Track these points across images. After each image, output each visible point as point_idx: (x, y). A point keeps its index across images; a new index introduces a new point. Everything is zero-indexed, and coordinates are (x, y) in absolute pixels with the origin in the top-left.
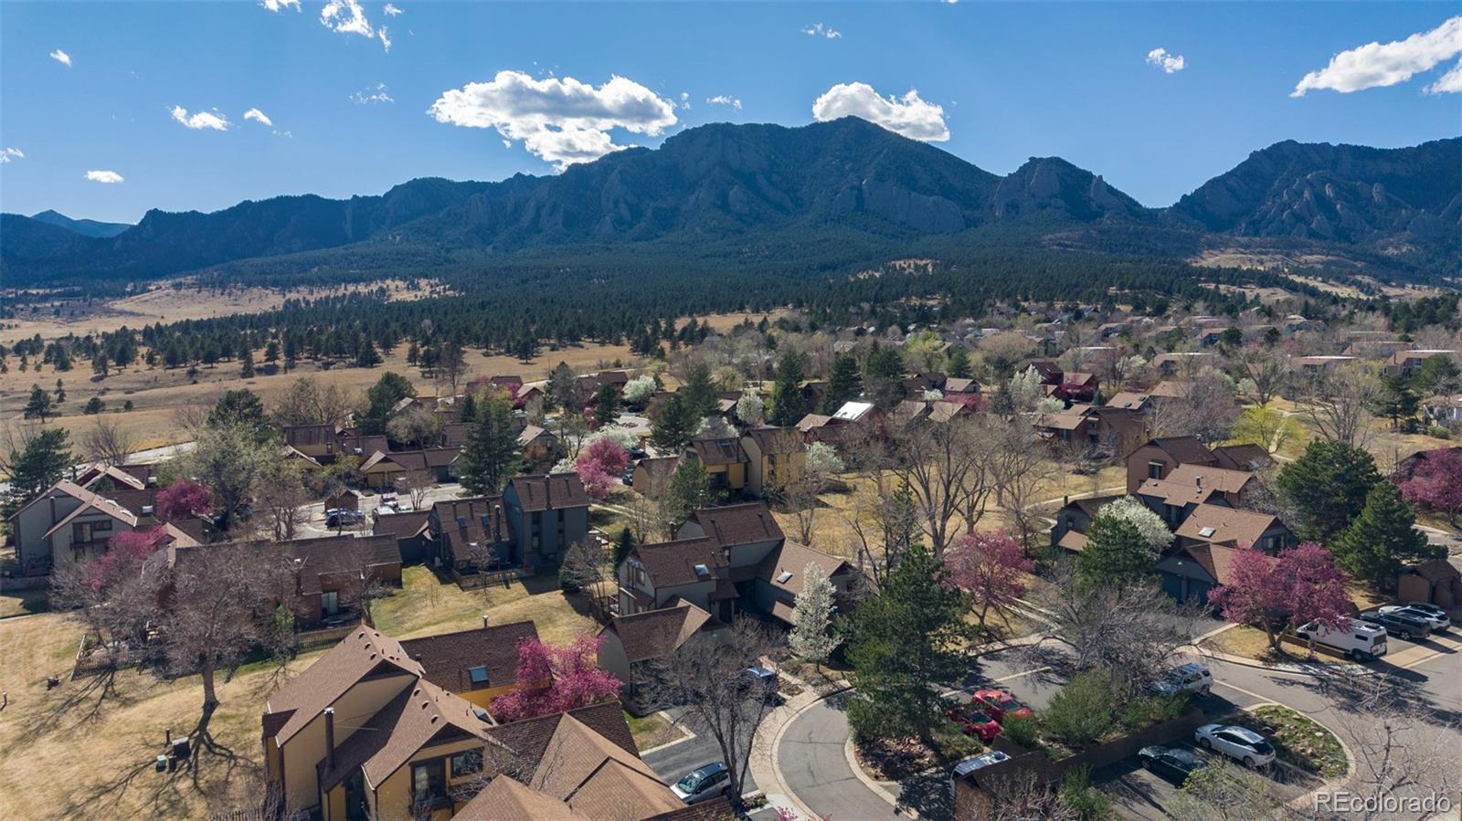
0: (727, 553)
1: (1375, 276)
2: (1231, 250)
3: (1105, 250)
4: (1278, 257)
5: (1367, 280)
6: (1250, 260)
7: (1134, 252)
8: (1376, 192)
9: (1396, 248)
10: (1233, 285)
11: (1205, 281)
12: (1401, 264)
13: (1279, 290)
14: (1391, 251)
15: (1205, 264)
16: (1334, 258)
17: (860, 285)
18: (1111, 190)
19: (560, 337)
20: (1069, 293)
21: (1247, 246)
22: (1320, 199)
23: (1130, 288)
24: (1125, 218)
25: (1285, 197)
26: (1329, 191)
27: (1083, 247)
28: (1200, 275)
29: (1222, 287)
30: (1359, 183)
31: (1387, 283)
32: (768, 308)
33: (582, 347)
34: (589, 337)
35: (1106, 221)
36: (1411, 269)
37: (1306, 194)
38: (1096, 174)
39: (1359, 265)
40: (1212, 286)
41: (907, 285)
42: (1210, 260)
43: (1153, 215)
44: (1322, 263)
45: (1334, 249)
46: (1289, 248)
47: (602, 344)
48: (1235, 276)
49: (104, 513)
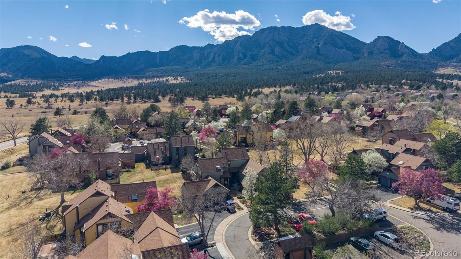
0: (229, 163)
2: (450, 68)
3: (403, 67)
6: (457, 71)
7: (414, 68)
10: (449, 80)
11: (438, 79)
15: (439, 72)
17: (316, 79)
18: (406, 47)
19: (216, 95)
20: (387, 82)
21: (456, 67)
23: (410, 81)
24: (411, 57)
27: (395, 67)
28: (437, 76)
29: (444, 80)
32: (284, 86)
33: (222, 98)
34: (225, 95)
35: (404, 58)
38: (401, 42)
40: (441, 80)
41: (332, 79)
42: (441, 71)
43: (421, 56)
47: (229, 97)
48: (450, 77)
49: (52, 143)
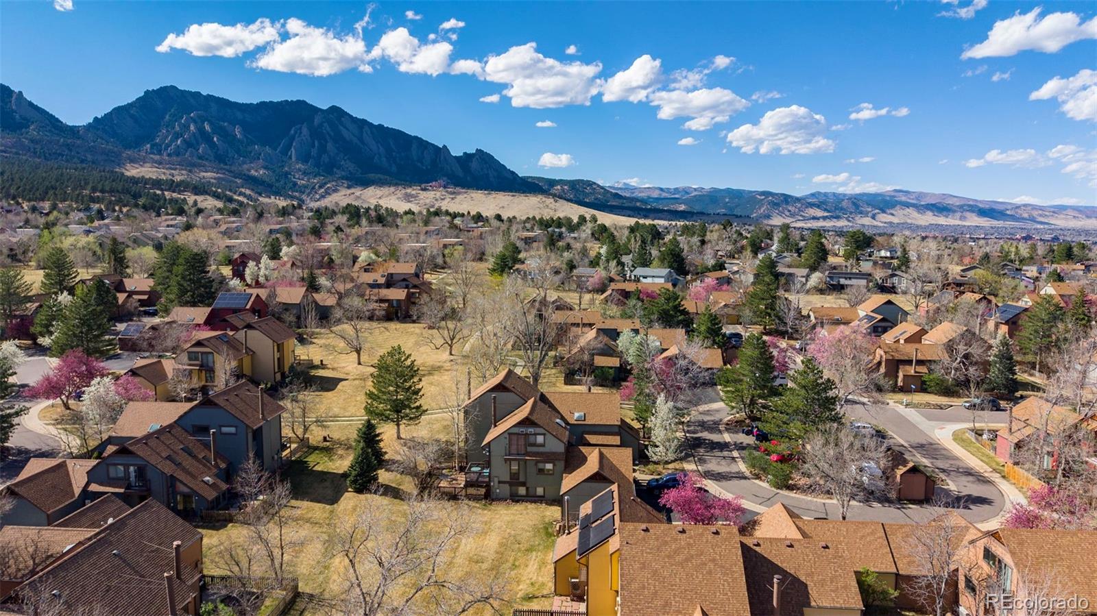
1: (253, 190)
2: (148, 165)
3: (39, 157)
4: (184, 172)
5: (248, 192)
6: (164, 173)
7: (67, 161)
8: (238, 132)
9: (256, 171)
10: (174, 192)
12: (264, 182)
13: (208, 197)
14: (253, 172)
15: (128, 174)
16: (221, 176)
18: (31, 104)
21: (160, 163)
22: (201, 131)
24: (50, 131)
25: (177, 128)
26: (207, 127)
27: (17, 153)
28: (146, 184)
29: (166, 193)
30: (226, 124)
31: (260, 194)
35: (32, 131)
36: (270, 186)
37: (192, 127)
38: (15, 88)
39: (239, 181)
40: (158, 192)
42: (133, 171)
43: (73, 131)
44: (215, 179)
45: (221, 169)
46: (191, 166)
